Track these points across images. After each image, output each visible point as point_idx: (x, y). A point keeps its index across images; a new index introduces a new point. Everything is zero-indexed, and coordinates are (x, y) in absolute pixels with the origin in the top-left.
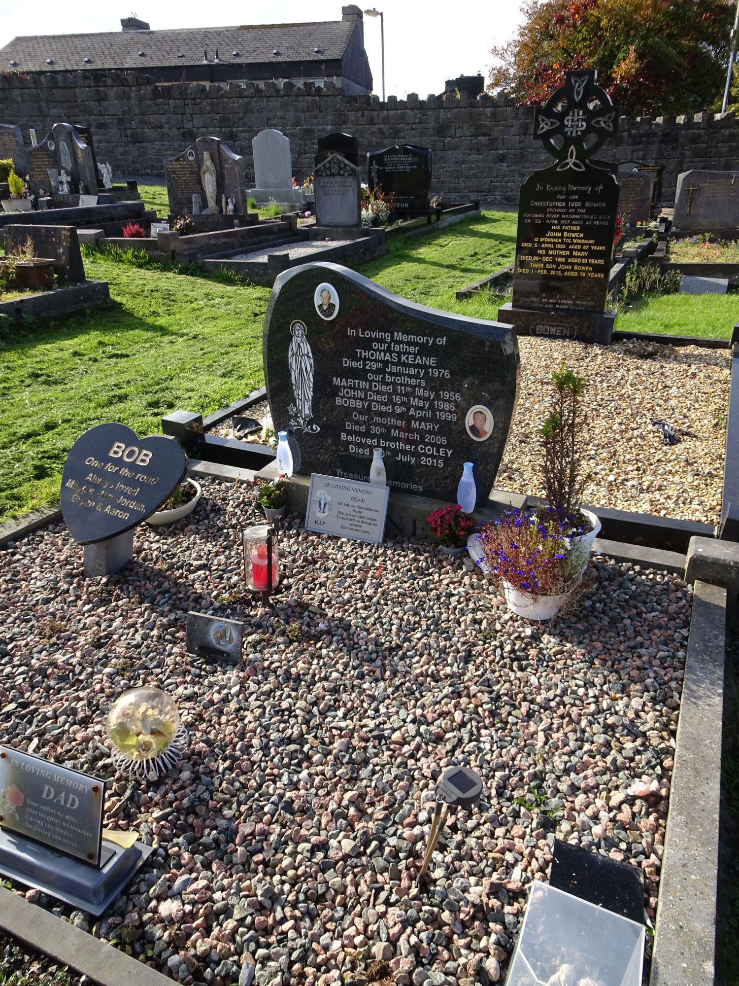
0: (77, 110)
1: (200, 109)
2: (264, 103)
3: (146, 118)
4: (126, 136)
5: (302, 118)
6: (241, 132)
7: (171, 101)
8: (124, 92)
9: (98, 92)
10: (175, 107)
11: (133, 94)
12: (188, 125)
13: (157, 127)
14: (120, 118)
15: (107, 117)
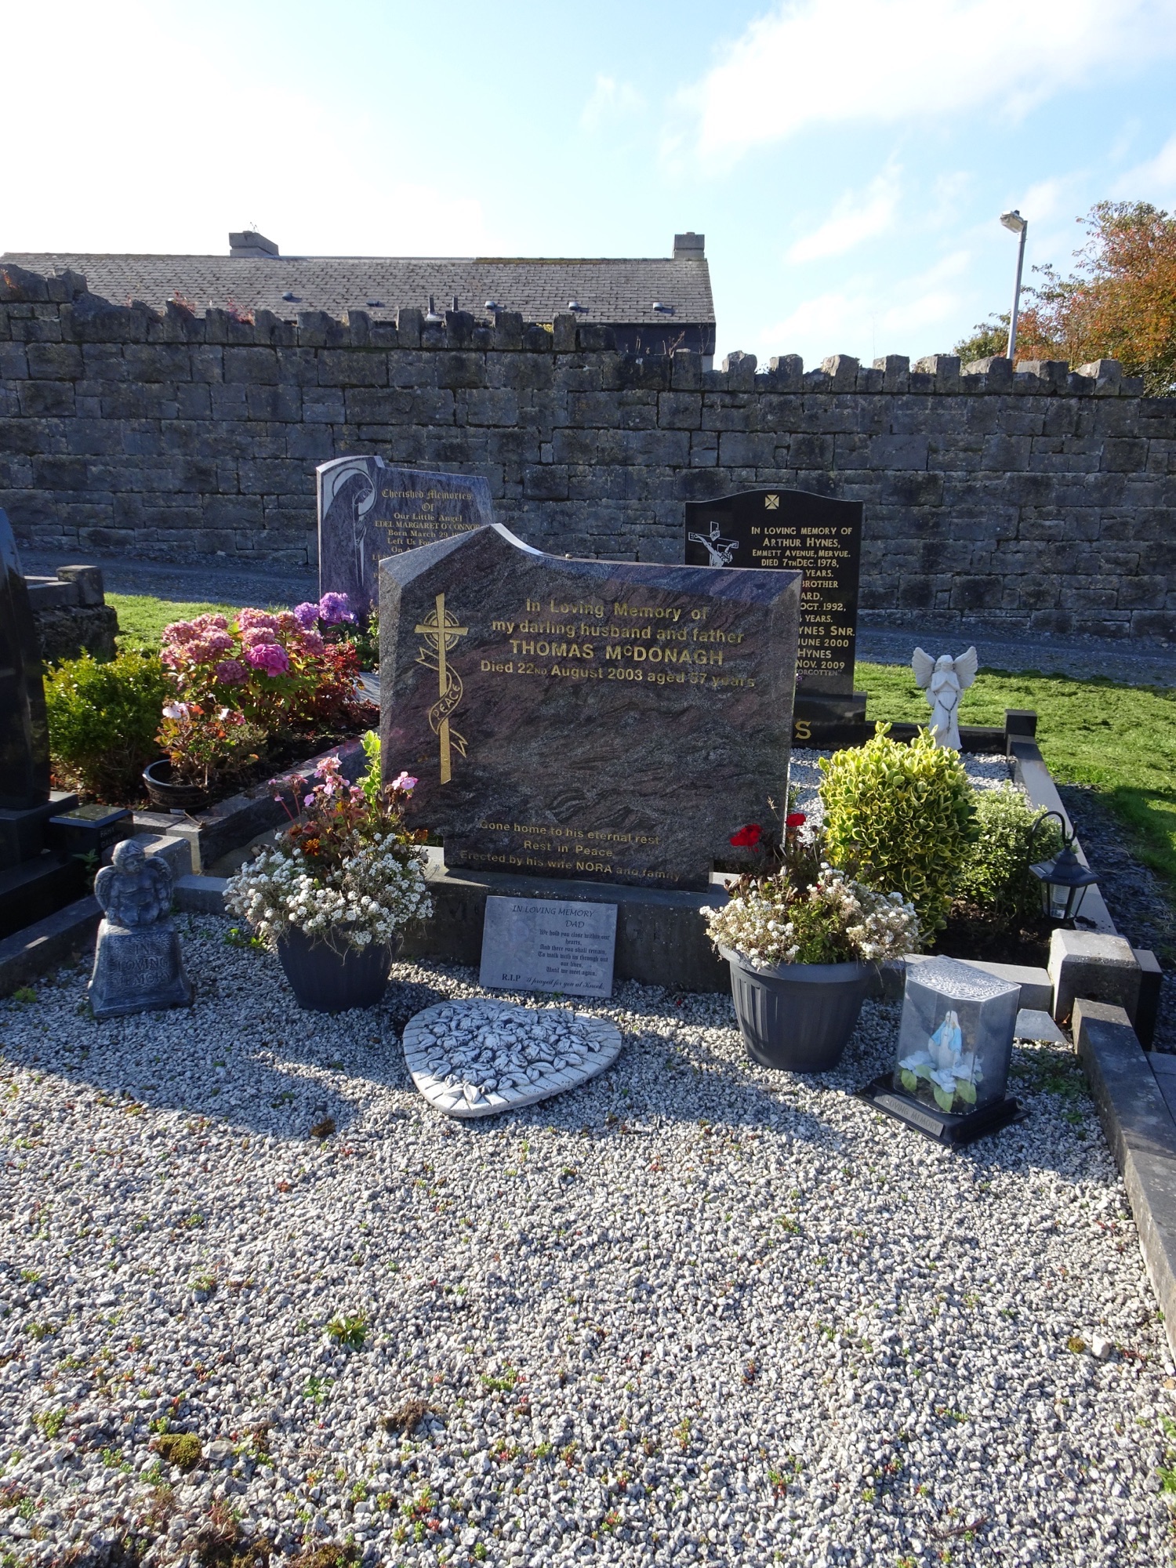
0: (388, 408)
1: (747, 418)
2: (925, 410)
3: (586, 437)
4: (521, 482)
5: (1025, 452)
6: (849, 481)
7: (665, 395)
8: (536, 366)
9: (461, 364)
10: (675, 412)
11: (560, 375)
12: (704, 460)
13: (614, 461)
14: (512, 435)
15: (472, 430)
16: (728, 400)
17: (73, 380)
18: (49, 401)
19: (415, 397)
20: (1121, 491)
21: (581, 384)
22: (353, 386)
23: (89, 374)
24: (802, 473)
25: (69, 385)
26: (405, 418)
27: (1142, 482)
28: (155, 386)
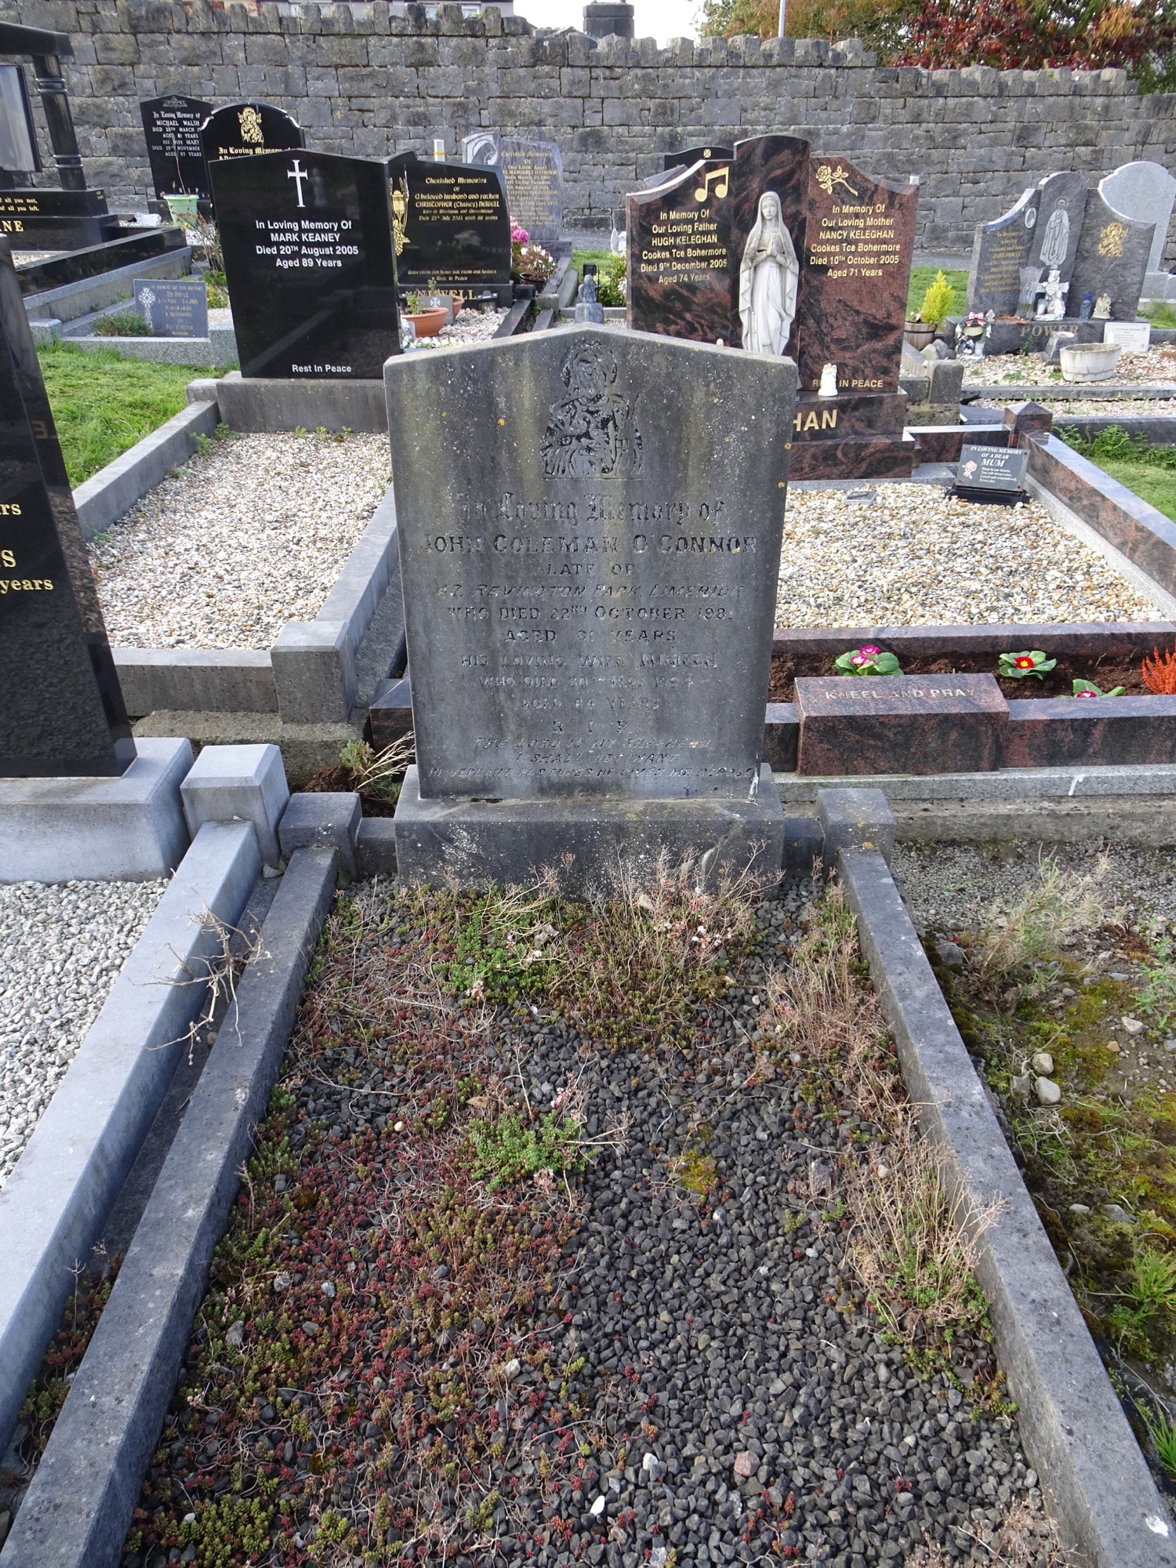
0: (369, 83)
1: (621, 88)
2: (739, 79)
5: (802, 110)
6: (691, 135)
7: (564, 70)
8: (475, 49)
9: (421, 47)
10: (573, 83)
11: (491, 55)
12: (594, 120)
13: (532, 123)
14: (460, 104)
15: (431, 100)
16: (607, 73)
17: (132, 64)
18: (116, 83)
19: (389, 74)
20: (863, 138)
21: (506, 62)
22: (344, 66)
23: (144, 59)
24: (659, 129)
25: (129, 69)
26: (383, 91)
27: (876, 131)
28: (196, 69)
